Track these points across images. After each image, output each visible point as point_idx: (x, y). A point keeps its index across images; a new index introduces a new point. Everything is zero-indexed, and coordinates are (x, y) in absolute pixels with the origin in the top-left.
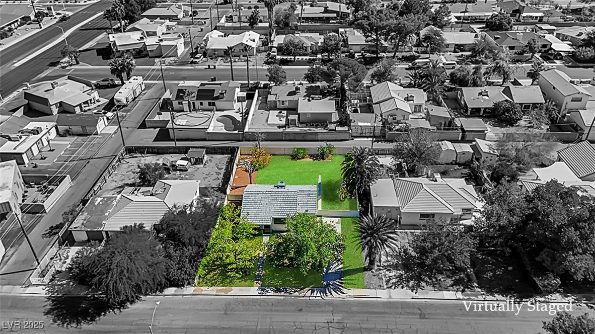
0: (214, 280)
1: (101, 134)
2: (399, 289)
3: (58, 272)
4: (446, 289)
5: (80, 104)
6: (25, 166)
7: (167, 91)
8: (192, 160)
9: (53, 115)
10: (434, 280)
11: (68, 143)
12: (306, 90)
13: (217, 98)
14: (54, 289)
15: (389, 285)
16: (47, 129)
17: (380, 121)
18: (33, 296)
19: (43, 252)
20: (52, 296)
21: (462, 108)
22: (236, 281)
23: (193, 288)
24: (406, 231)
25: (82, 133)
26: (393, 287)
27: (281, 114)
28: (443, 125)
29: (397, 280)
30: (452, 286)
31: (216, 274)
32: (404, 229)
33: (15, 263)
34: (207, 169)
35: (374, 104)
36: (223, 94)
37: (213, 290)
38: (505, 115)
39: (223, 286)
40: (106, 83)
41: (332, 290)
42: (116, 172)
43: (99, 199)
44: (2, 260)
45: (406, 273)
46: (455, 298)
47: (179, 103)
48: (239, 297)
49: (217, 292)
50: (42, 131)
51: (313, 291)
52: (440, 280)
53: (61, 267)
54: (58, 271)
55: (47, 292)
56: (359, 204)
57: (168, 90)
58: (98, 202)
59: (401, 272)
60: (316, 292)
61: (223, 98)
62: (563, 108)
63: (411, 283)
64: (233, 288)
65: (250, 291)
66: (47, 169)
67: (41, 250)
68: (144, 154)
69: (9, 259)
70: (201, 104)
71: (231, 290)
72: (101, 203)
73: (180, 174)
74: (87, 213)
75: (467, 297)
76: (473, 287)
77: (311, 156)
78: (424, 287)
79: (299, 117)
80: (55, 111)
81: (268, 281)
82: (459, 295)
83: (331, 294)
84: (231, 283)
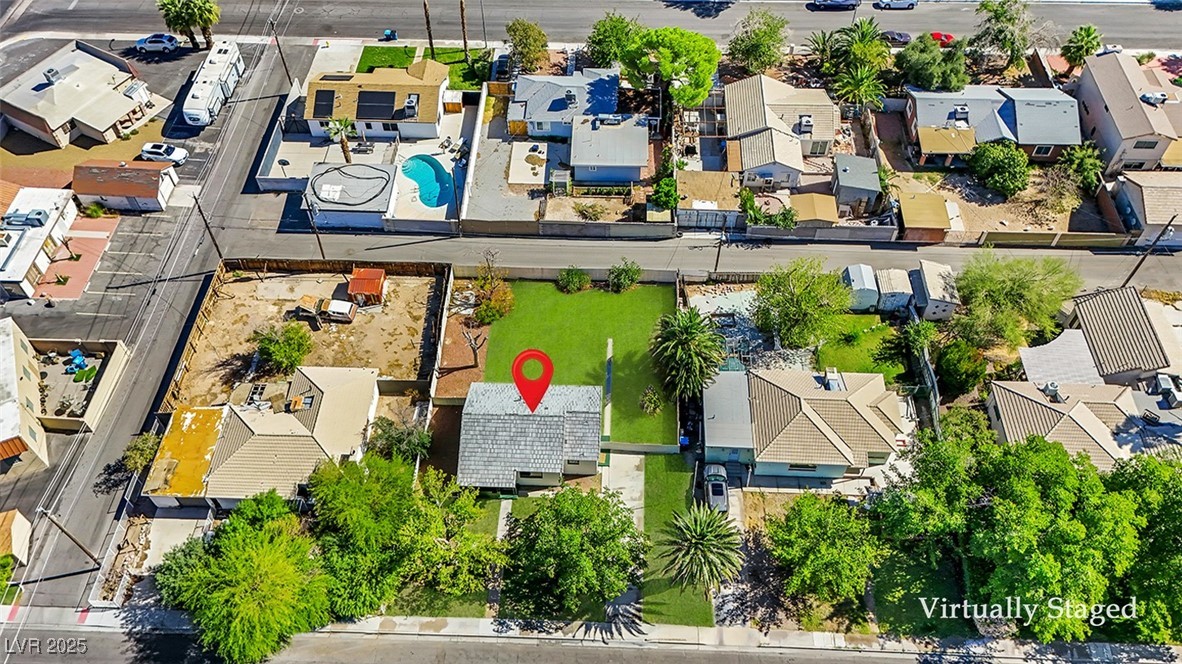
0: (414, 601)
1: (167, 207)
2: (737, 628)
3: (138, 579)
4: (820, 628)
5: (115, 124)
6: (29, 304)
7: (294, 84)
8: (359, 297)
9: (60, 148)
10: (800, 606)
11: (103, 235)
12: (588, 96)
13: (402, 114)
14: (135, 616)
15: (722, 618)
16: (57, 209)
17: (736, 196)
18: (100, 632)
19: (100, 530)
20: (134, 630)
21: (910, 144)
22: (454, 604)
23: (379, 620)
24: (763, 489)
25: (129, 207)
26: (727, 622)
27: (536, 153)
28: (864, 204)
29: (736, 605)
30: (830, 618)
31: (418, 587)
32: (759, 486)
33: (55, 556)
34: (390, 317)
35: (729, 139)
36: (413, 108)
37: (413, 625)
38: (993, 178)
39: (431, 615)
40: (159, 47)
41: (622, 625)
42: (212, 323)
43: (189, 416)
44: (30, 548)
45: (753, 588)
46: (831, 646)
47: (322, 124)
48: (459, 639)
49: (421, 629)
50: (48, 217)
51: (588, 629)
52: (810, 606)
53: (139, 566)
54: (135, 576)
55: (124, 621)
56: (681, 427)
57: (296, 79)
58: (188, 422)
59: (744, 586)
60: (593, 629)
61: (413, 116)
62: (1116, 158)
63: (761, 611)
64: (449, 619)
65: (477, 626)
66: (74, 311)
67: (97, 524)
68: (262, 272)
69: (42, 547)
70: (369, 126)
71: (445, 625)
72: (193, 427)
73: (338, 332)
74: (170, 453)
75: (853, 646)
76: (865, 620)
77: (596, 283)
78: (781, 620)
79: (572, 175)
80: (64, 139)
81: (511, 604)
82: (841, 640)
83: (620, 634)
84: (446, 610)
